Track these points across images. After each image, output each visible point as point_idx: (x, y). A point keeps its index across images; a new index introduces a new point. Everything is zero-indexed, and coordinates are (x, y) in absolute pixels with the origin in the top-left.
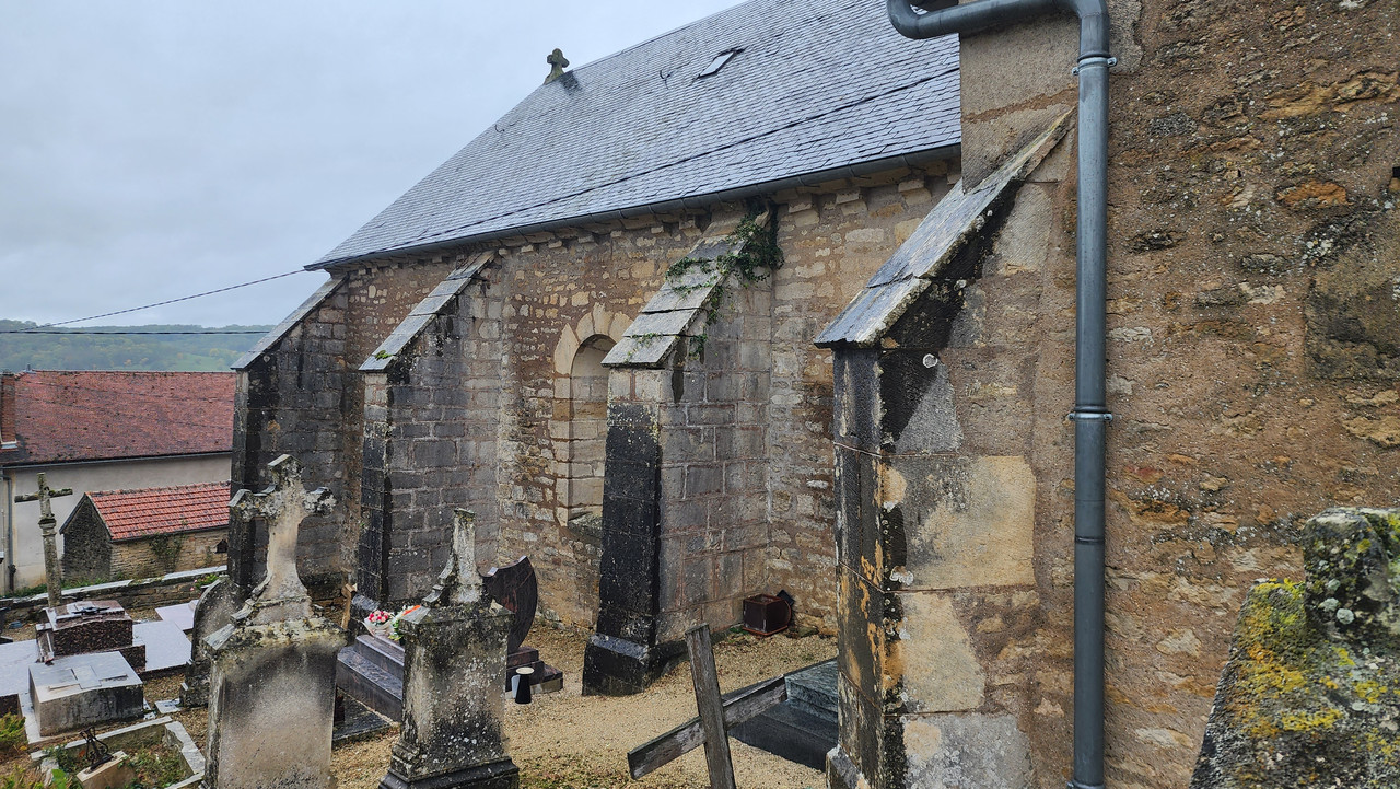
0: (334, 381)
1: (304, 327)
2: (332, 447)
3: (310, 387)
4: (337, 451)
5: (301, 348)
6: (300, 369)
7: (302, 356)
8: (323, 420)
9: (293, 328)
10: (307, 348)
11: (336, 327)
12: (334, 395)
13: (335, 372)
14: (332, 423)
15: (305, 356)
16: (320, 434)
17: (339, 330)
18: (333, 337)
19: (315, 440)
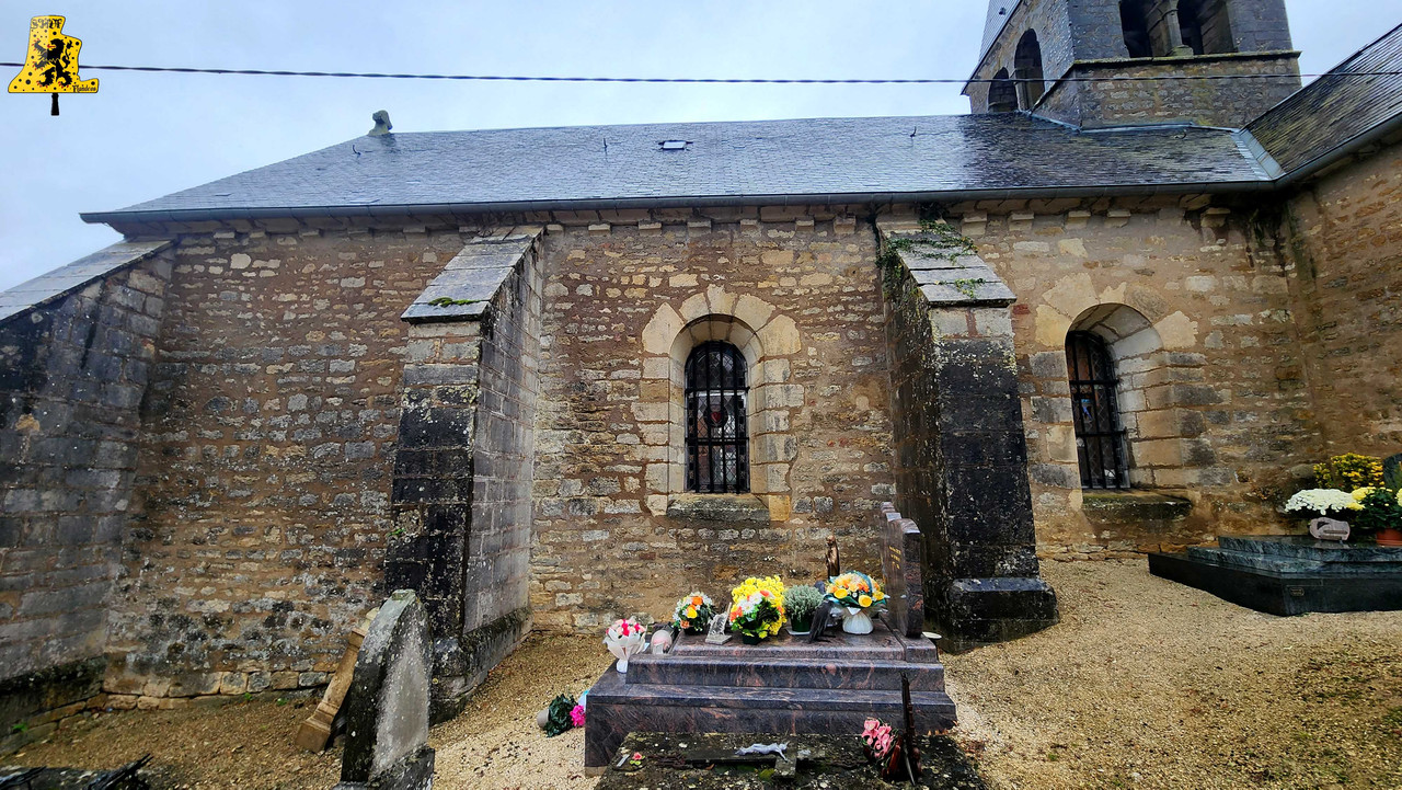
0: (135, 370)
1: (104, 287)
2: (119, 463)
3: (99, 373)
4: (125, 470)
5: (95, 315)
6: (89, 344)
7: (94, 327)
8: (111, 423)
9: (88, 284)
10: (103, 317)
11: (151, 300)
12: (134, 391)
13: (140, 359)
14: (124, 430)
15: (99, 328)
16: (104, 445)
17: (155, 306)
18: (144, 312)
19: (94, 452)
